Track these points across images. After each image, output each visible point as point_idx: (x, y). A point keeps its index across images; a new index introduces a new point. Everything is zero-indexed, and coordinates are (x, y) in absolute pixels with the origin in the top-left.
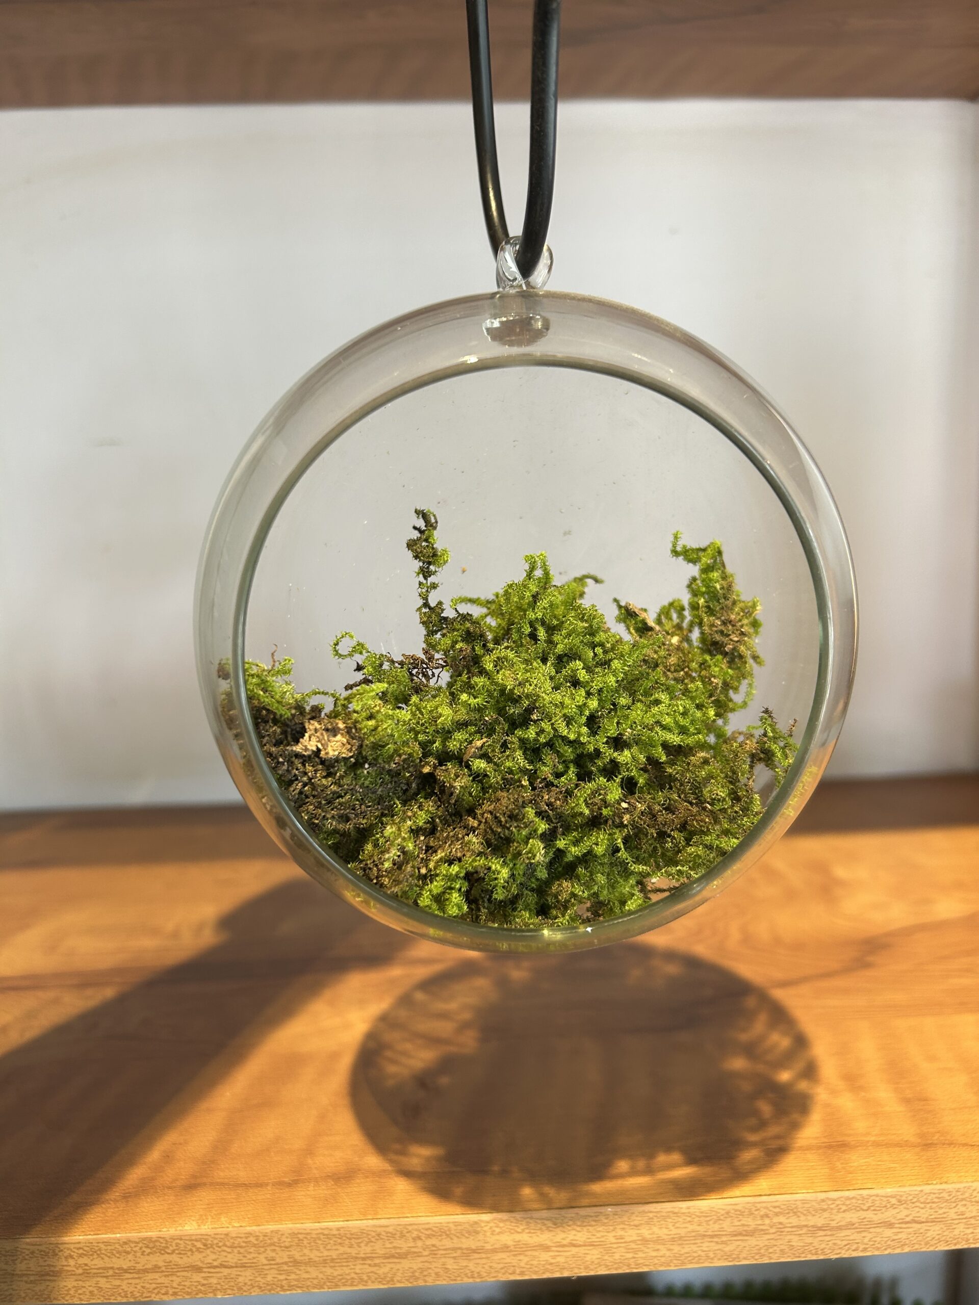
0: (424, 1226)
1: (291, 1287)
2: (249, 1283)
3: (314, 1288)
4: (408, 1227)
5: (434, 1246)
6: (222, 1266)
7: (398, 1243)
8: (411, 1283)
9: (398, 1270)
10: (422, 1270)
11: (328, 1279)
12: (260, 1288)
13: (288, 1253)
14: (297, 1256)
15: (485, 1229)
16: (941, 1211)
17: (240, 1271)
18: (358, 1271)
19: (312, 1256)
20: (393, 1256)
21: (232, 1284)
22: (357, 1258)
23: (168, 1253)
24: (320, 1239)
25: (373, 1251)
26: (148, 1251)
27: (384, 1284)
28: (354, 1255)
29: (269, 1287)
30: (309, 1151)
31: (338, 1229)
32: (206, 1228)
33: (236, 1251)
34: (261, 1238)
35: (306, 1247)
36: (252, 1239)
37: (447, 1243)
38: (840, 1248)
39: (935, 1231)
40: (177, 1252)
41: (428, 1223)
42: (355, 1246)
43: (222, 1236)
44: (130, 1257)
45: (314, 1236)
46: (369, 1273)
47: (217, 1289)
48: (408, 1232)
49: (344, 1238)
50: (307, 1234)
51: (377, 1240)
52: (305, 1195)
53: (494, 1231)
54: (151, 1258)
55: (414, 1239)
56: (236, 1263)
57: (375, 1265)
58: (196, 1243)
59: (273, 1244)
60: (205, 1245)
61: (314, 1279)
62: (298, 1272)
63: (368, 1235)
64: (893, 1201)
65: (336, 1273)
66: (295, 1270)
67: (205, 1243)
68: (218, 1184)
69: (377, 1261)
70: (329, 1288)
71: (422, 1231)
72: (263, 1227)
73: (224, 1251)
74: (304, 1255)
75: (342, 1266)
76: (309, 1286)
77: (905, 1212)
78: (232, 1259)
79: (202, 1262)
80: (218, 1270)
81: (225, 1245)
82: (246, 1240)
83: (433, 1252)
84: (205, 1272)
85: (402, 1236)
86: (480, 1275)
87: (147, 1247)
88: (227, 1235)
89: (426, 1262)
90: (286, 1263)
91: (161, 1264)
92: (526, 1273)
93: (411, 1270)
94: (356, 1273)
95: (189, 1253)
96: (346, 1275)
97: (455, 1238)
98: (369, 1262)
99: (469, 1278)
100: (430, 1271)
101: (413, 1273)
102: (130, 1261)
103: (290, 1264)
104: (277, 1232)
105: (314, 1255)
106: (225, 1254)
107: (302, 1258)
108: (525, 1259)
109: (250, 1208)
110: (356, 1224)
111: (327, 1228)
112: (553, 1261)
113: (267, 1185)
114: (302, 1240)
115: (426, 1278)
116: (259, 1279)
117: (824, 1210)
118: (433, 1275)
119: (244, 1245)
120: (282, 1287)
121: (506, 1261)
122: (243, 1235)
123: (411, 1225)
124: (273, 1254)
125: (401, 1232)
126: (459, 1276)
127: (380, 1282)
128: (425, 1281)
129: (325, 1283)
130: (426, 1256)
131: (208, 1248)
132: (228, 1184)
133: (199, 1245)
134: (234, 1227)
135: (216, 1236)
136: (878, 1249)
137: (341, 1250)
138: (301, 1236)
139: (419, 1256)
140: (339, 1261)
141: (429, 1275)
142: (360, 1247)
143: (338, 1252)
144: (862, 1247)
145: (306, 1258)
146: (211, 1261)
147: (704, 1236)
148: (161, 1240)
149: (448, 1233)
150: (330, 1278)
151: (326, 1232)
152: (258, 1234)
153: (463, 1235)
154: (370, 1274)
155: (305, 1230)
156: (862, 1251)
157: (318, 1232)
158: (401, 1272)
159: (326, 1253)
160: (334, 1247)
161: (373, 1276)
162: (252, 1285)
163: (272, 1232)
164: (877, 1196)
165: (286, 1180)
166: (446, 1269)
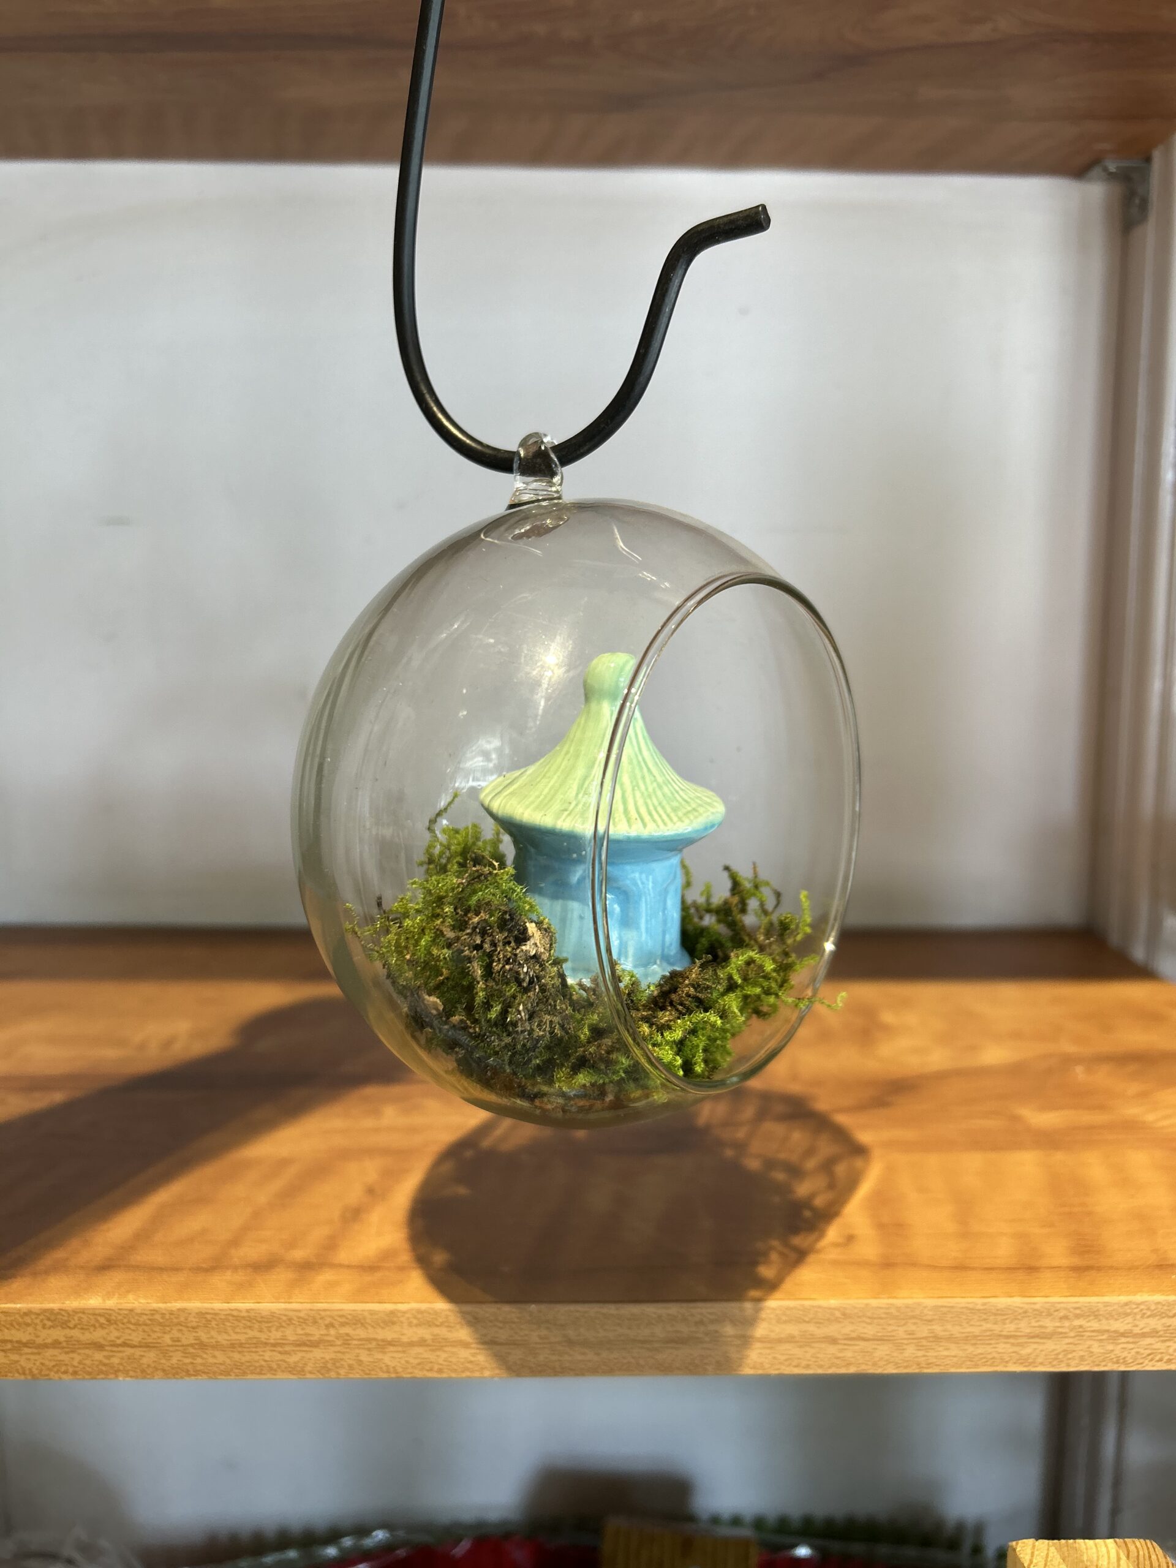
1: (197, 1370)
2: (153, 1365)
3: (221, 1374)
4: (322, 1313)
5: (347, 1335)
6: (125, 1344)
7: (311, 1330)
8: (324, 1373)
9: (309, 1359)
10: (335, 1361)
11: (235, 1365)
12: (164, 1370)
13: (194, 1334)
14: (204, 1336)
15: (402, 1319)
16: (889, 1329)
17: (144, 1351)
18: (267, 1358)
19: (220, 1338)
20: (304, 1344)
21: (135, 1363)
22: (266, 1343)
23: (70, 1328)
24: (228, 1321)
25: (284, 1338)
26: (49, 1323)
27: (294, 1374)
28: (265, 1341)
29: (174, 1371)
31: (248, 1311)
32: (111, 1303)
33: (140, 1329)
34: (167, 1316)
35: (213, 1328)
36: (158, 1317)
37: (362, 1333)
38: (780, 1363)
39: (883, 1350)
40: (79, 1326)
41: (341, 1310)
42: (265, 1330)
43: (127, 1312)
44: (30, 1329)
45: (223, 1317)
46: (278, 1361)
47: (118, 1367)
48: (321, 1318)
49: (254, 1321)
50: (216, 1314)
51: (288, 1325)
52: (220, 1280)
53: (411, 1322)
54: (51, 1332)
55: (327, 1327)
56: (140, 1342)
57: (286, 1352)
58: (99, 1318)
59: (179, 1324)
60: (108, 1321)
61: (221, 1364)
62: (205, 1356)
63: (279, 1319)
64: (838, 1314)
65: (244, 1359)
66: (202, 1354)
67: (108, 1318)
68: (132, 1267)
69: (287, 1348)
70: (237, 1375)
71: (338, 1318)
72: (169, 1305)
73: (128, 1328)
74: (212, 1337)
75: (252, 1352)
76: (216, 1370)
77: (852, 1328)
78: (136, 1337)
79: (104, 1339)
80: (120, 1349)
81: (129, 1322)
82: (151, 1317)
83: (347, 1341)
84: (107, 1351)
85: (315, 1322)
86: (395, 1370)
87: (49, 1319)
88: (132, 1311)
89: (339, 1352)
90: (192, 1345)
91: (62, 1339)
92: (446, 1370)
93: (323, 1361)
94: (266, 1361)
95: (92, 1329)
96: (256, 1361)
97: (370, 1328)
98: (279, 1349)
99: (383, 1372)
100: (342, 1363)
101: (324, 1363)
102: (30, 1334)
103: (196, 1347)
104: (184, 1310)
105: (222, 1338)
106: (130, 1332)
107: (209, 1341)
108: (444, 1355)
109: (160, 1288)
110: (265, 1307)
111: (236, 1310)
112: (473, 1359)
113: (184, 1269)
114: (210, 1321)
115: (342, 1369)
116: (163, 1361)
118: (349, 1366)
119: (149, 1322)
120: (188, 1371)
121: (423, 1356)
122: (148, 1312)
123: (327, 1311)
124: (179, 1335)
125: (314, 1318)
126: (373, 1370)
127: (290, 1372)
129: (232, 1370)
130: (340, 1345)
131: (112, 1324)
133: (102, 1320)
134: (139, 1303)
135: (121, 1312)
136: (821, 1367)
137: (251, 1333)
138: (209, 1317)
139: (331, 1345)
140: (248, 1346)
142: (270, 1332)
143: (247, 1336)
144: (804, 1363)
145: (213, 1341)
146: (114, 1339)
148: (63, 1313)
150: (238, 1364)
151: (235, 1313)
152: (164, 1312)
153: (380, 1326)
154: (279, 1362)
155: (213, 1310)
156: (804, 1368)
157: (225, 1313)
158: (312, 1361)
159: (234, 1337)
160: (243, 1331)
161: (283, 1365)
162: (155, 1367)
163: (179, 1310)
164: (819, 1307)
166: (361, 1361)
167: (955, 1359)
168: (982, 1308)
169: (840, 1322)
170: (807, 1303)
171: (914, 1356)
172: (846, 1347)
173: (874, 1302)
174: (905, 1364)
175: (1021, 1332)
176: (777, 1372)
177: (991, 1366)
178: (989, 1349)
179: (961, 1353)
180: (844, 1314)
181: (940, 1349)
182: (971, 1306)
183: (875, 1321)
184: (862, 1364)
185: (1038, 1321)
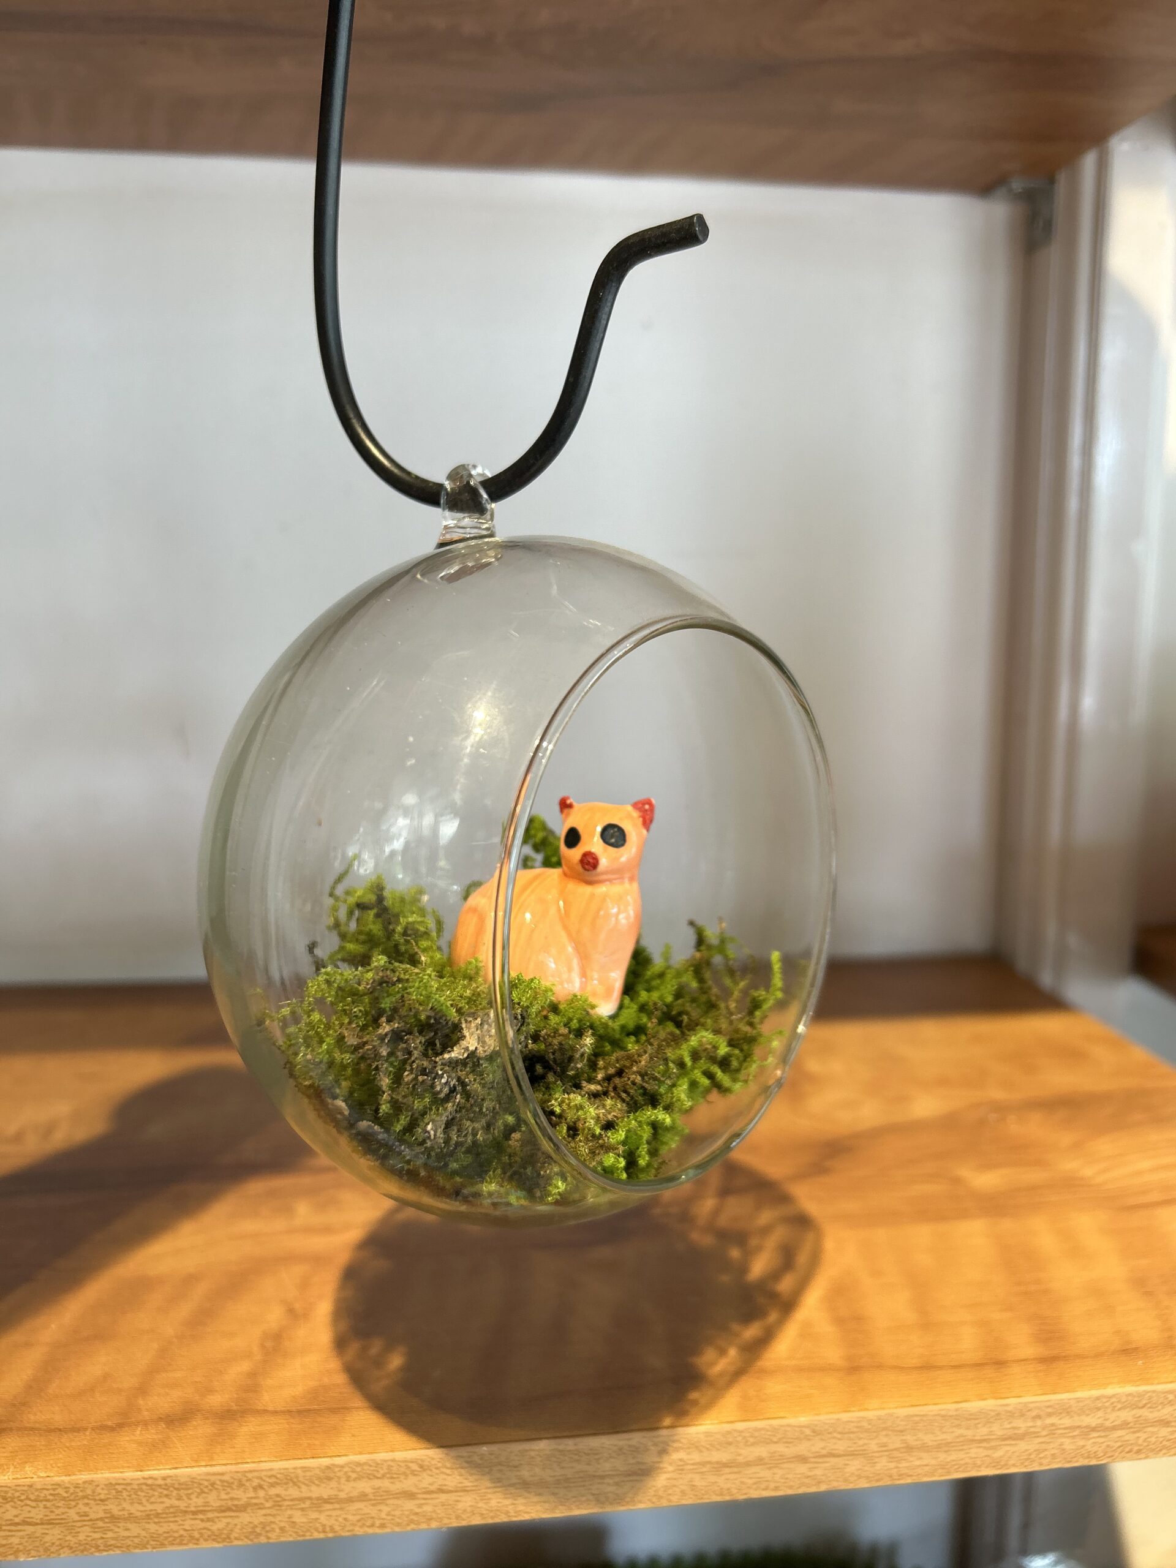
0: (264, 1473)
1: (108, 1547)
2: (58, 1543)
3: (135, 1548)
4: (247, 1474)
5: (278, 1496)
6: (25, 1523)
7: (237, 1493)
8: (251, 1540)
9: (236, 1525)
10: (264, 1525)
11: (152, 1537)
12: (71, 1548)
13: (104, 1507)
14: (115, 1511)
15: (338, 1474)
16: (861, 1442)
17: (48, 1529)
18: (187, 1528)
19: (133, 1510)
20: (229, 1509)
21: (37, 1544)
22: (186, 1512)
24: (142, 1491)
25: (206, 1504)
27: (219, 1542)
28: (184, 1509)
29: (82, 1548)
30: (142, 1390)
31: (164, 1479)
32: (6, 1479)
33: (41, 1505)
34: (71, 1491)
35: (125, 1500)
36: (60, 1491)
37: (293, 1492)
38: (749, 1487)
39: (854, 1465)
41: (271, 1470)
42: (184, 1497)
43: (25, 1488)
45: (136, 1487)
46: (201, 1529)
47: (18, 1551)
48: (247, 1480)
49: (171, 1489)
50: (127, 1484)
51: (211, 1490)
52: (129, 1440)
53: (349, 1477)
55: (255, 1489)
56: (41, 1519)
57: (209, 1520)
59: (86, 1497)
61: (135, 1537)
62: (117, 1530)
63: (201, 1484)
64: (808, 1432)
65: (161, 1530)
66: (113, 1528)
68: (26, 1429)
69: (210, 1515)
70: (154, 1548)
71: (264, 1478)
72: (73, 1477)
73: (27, 1505)
74: (124, 1509)
75: (170, 1522)
76: (129, 1546)
77: (822, 1444)
78: (37, 1514)
80: (19, 1528)
81: (28, 1498)
82: (54, 1492)
83: (278, 1503)
84: (5, 1530)
85: (241, 1485)
86: (332, 1529)
88: (31, 1486)
89: (270, 1515)
90: (101, 1519)
92: (388, 1525)
93: (251, 1525)
94: (186, 1530)
96: (174, 1532)
97: (303, 1486)
98: (201, 1516)
99: (319, 1532)
100: (273, 1526)
101: (253, 1528)
103: (107, 1520)
104: (91, 1482)
105: (136, 1509)
106: (29, 1508)
107: (121, 1513)
108: (385, 1509)
109: (61, 1456)
110: (184, 1472)
111: (151, 1478)
112: (418, 1510)
113: (86, 1429)
114: (121, 1492)
115: (270, 1535)
116: (69, 1538)
117: (730, 1444)
118: (278, 1530)
119: (51, 1498)
120: (97, 1547)
121: (363, 1512)
122: (50, 1487)
123: (251, 1471)
124: (87, 1509)
125: (240, 1480)
126: (308, 1531)
127: (214, 1540)
128: (268, 1538)
129: (148, 1542)
130: (269, 1508)
131: (9, 1502)
132: (38, 1429)
134: (39, 1477)
135: (18, 1488)
136: (791, 1487)
137: (168, 1502)
138: (120, 1488)
139: (260, 1508)
140: (164, 1516)
141: (273, 1530)
142: (190, 1499)
143: (165, 1505)
144: (772, 1485)
145: (126, 1513)
146: (12, 1518)
147: (594, 1476)
149: (295, 1480)
150: (155, 1536)
151: (150, 1482)
152: (67, 1485)
153: (314, 1483)
154: (202, 1531)
155: (124, 1479)
156: (774, 1492)
157: (138, 1482)
158: (239, 1527)
159: (149, 1507)
160: (159, 1500)
161: (206, 1533)
162: (61, 1545)
163: (85, 1482)
164: (789, 1425)
165: (109, 1423)
166: (293, 1522)
167: (927, 1468)
168: (954, 1413)
169: (809, 1440)
170: (775, 1422)
171: (886, 1468)
172: (816, 1465)
173: (845, 1417)
174: (876, 1478)
175: (994, 1435)
176: (744, 1497)
177: (963, 1472)
178: (961, 1455)
179: (933, 1462)
180: (814, 1431)
181: (912, 1459)
182: (943, 1413)
183: (846, 1436)
184: (834, 1480)
185: (1010, 1423)
